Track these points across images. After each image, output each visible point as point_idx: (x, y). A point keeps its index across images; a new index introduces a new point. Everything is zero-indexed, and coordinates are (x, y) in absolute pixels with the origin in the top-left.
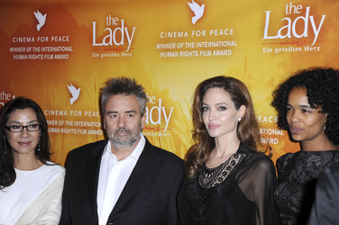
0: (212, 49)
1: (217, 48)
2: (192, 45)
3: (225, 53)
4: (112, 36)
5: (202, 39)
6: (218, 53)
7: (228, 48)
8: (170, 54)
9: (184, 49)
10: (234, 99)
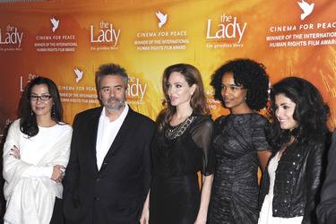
0: (173, 45)
1: (176, 44)
2: (159, 42)
3: (182, 47)
4: (104, 35)
5: (165, 38)
6: (177, 47)
7: (183, 44)
8: (144, 48)
9: (153, 45)
10: (187, 80)
